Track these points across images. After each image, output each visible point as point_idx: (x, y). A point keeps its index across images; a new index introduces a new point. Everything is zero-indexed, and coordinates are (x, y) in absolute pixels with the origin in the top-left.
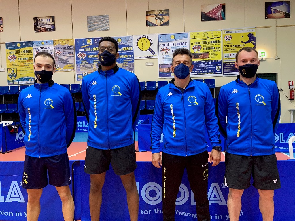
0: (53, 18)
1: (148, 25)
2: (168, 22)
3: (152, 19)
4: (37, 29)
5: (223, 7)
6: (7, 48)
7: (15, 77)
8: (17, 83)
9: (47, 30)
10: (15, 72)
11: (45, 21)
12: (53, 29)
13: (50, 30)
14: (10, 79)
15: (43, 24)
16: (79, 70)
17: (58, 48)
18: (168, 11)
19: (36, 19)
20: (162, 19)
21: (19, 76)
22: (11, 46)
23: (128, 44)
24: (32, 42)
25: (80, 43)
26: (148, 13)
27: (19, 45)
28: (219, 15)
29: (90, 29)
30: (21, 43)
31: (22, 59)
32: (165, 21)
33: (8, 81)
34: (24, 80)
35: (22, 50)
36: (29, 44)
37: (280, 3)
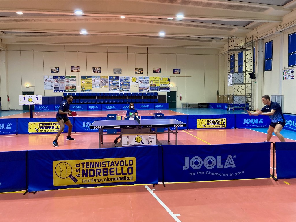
0: (100, 68)
1: (135, 73)
2: (142, 73)
3: (137, 71)
4: (94, 72)
5: (160, 69)
6: (81, 78)
7: (84, 89)
8: (85, 91)
9: (98, 72)
10: (84, 87)
11: (97, 69)
12: (100, 72)
13: (99, 72)
14: (82, 90)
15: (96, 70)
16: (110, 88)
17: (102, 79)
18: (142, 69)
19: (94, 68)
20: (140, 72)
21: (86, 89)
22: (83, 77)
23: (128, 79)
24: (92, 76)
25: (111, 78)
26: (136, 69)
27: (86, 77)
28: (159, 71)
29: (115, 73)
30: (87, 77)
31: (87, 82)
32: (141, 72)
33: (82, 91)
34: (88, 90)
35: (87, 79)
36: (90, 77)
37: (177, 69)
